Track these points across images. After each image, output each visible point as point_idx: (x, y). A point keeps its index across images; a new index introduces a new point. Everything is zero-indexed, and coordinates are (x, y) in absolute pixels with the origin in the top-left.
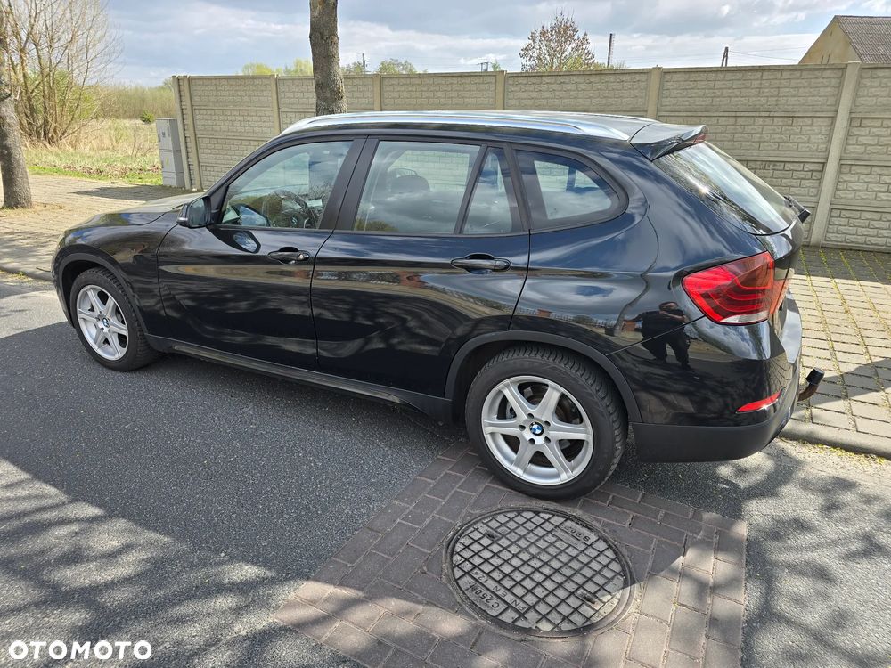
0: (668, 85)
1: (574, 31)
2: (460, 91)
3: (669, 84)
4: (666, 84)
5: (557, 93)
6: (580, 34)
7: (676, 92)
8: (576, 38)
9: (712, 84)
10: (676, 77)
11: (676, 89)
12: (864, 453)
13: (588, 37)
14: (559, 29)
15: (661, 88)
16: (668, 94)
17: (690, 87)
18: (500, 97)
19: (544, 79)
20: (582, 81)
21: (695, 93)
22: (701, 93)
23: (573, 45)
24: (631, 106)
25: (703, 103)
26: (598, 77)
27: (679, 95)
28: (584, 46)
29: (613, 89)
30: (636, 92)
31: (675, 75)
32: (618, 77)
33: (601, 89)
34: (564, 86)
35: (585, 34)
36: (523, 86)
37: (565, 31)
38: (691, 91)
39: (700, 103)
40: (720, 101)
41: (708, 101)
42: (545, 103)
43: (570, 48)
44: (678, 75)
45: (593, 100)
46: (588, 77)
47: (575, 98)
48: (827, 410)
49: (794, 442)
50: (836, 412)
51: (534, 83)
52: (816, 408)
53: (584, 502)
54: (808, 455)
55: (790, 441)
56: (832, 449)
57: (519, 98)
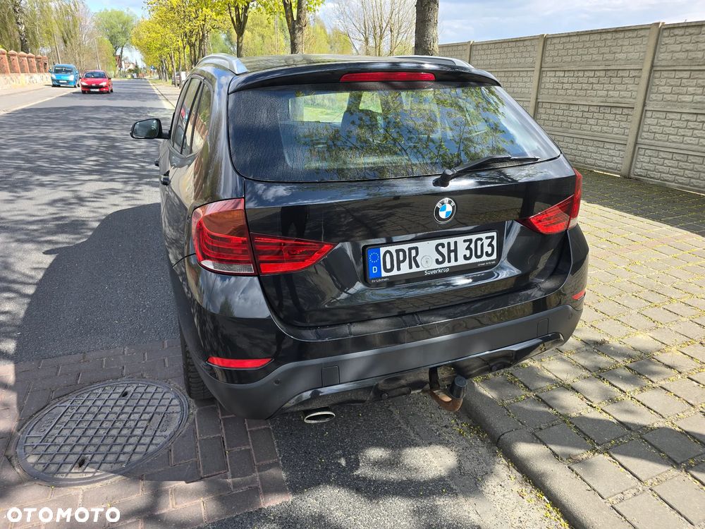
48: (623, 466)
49: (518, 474)
50: (631, 473)
51: (690, 34)
52: (611, 456)
53: (212, 407)
54: (506, 493)
55: (515, 471)
56: (549, 506)
57: (672, 51)
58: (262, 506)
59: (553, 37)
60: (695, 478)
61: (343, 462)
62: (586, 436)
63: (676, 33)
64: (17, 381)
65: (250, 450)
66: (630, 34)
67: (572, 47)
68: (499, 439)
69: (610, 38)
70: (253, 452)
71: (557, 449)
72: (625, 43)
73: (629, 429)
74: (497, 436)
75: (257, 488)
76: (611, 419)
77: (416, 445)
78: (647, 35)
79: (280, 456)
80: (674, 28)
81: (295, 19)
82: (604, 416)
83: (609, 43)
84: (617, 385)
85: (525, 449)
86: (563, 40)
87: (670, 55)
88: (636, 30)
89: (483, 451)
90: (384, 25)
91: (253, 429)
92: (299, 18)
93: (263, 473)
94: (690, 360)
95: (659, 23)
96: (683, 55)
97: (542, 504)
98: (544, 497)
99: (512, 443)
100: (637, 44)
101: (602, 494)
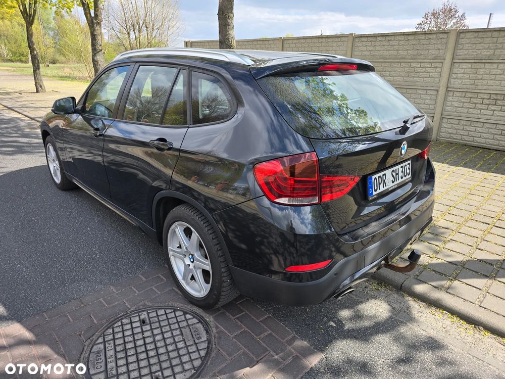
0: (461, 41)
1: (456, 12)
2: (326, 46)
3: (463, 40)
4: (460, 40)
5: (386, 47)
6: (460, 14)
7: (467, 45)
8: (456, 16)
9: (495, 40)
10: (468, 35)
11: (468, 43)
12: (474, 324)
13: (465, 15)
14: (445, 11)
15: (457, 42)
16: (461, 47)
17: (478, 42)
18: (349, 50)
19: (378, 38)
20: (402, 39)
21: (483, 46)
22: (486, 46)
23: (454, 21)
24: (434, 56)
25: (488, 53)
26: (413, 36)
27: (470, 48)
28: (462, 22)
29: (423, 44)
30: (439, 46)
31: (467, 34)
32: (427, 36)
33: (415, 44)
34: (391, 42)
35: (464, 14)
36: (364, 43)
37: (449, 12)
38: (478, 45)
39: (486, 53)
40: (501, 52)
41: (491, 52)
42: (377, 54)
43: (452, 23)
44: (471, 34)
45: (409, 52)
46: (406, 37)
47: (397, 50)
48: (468, 285)
49: (423, 303)
50: (474, 287)
51: (371, 41)
52: (459, 281)
53: (221, 313)
54: (426, 315)
55: (420, 302)
56: (450, 315)
57: (362, 50)
58: (311, 366)
59: (288, 39)
60: (500, 282)
61: (332, 324)
62: (441, 274)
63: (363, 40)
64: (36, 335)
65: (270, 334)
66: (336, 40)
67: (301, 46)
68: (401, 286)
69: (324, 41)
70: (274, 334)
71: (434, 284)
72: (334, 45)
73: (456, 265)
74: (399, 285)
75: (297, 356)
76: (444, 262)
77: (362, 302)
78: (346, 40)
79: (293, 332)
80: (361, 37)
81: (93, 15)
82: (439, 261)
83: (324, 44)
84: (433, 243)
85: (420, 288)
86: (295, 41)
87: (361, 53)
88: (339, 37)
89: (396, 296)
90: (141, 23)
91: (261, 319)
92: (96, 15)
93: (292, 345)
94: (451, 223)
95: (353, 34)
96: (368, 53)
97: (446, 316)
98: (445, 312)
99: (411, 287)
100: (341, 46)
101: (471, 301)
